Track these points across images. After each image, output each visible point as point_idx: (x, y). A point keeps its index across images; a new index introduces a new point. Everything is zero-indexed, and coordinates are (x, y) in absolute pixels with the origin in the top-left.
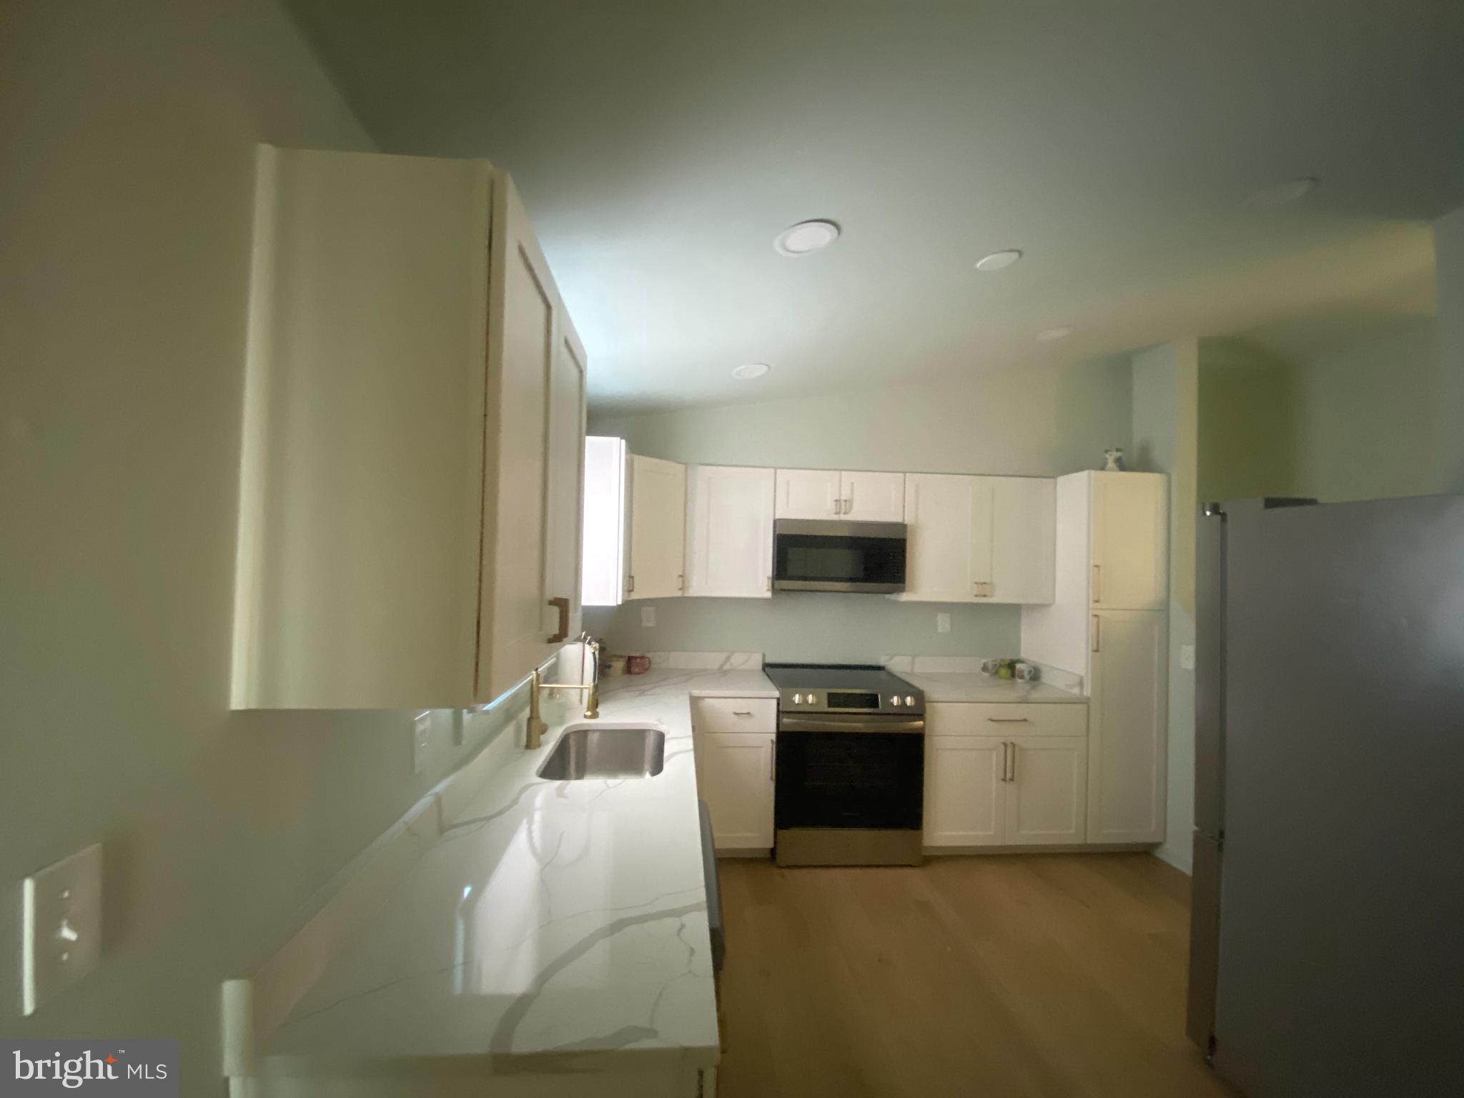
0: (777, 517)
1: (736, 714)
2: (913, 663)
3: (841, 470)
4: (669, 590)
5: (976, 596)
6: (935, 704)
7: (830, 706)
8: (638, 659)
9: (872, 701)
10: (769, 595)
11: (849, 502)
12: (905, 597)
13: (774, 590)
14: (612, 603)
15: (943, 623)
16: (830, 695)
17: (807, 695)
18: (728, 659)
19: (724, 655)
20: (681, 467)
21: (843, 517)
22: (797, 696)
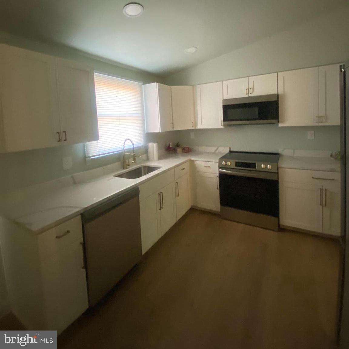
0: (224, 99)
1: (205, 166)
2: (294, 152)
3: (248, 77)
4: (189, 127)
5: (317, 123)
6: (283, 169)
7: (236, 166)
8: (186, 149)
9: (253, 165)
10: (222, 127)
11: (253, 89)
12: (280, 125)
13: (224, 125)
14: (159, 132)
15: (310, 135)
16: (236, 163)
17: (227, 162)
18: (217, 148)
19: (216, 148)
20: (191, 87)
21: (250, 95)
22: (223, 162)
